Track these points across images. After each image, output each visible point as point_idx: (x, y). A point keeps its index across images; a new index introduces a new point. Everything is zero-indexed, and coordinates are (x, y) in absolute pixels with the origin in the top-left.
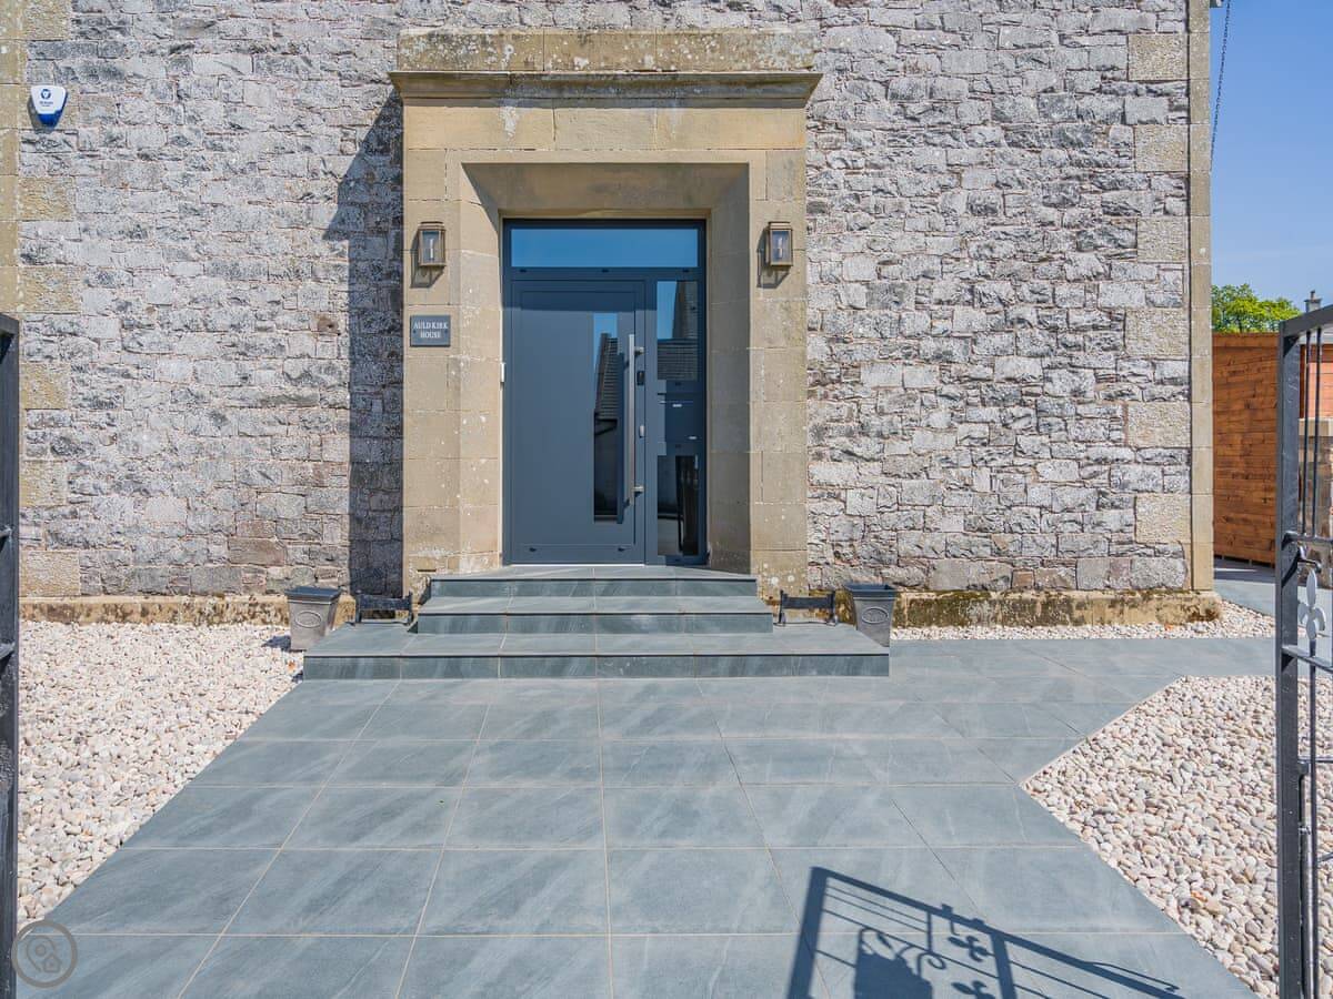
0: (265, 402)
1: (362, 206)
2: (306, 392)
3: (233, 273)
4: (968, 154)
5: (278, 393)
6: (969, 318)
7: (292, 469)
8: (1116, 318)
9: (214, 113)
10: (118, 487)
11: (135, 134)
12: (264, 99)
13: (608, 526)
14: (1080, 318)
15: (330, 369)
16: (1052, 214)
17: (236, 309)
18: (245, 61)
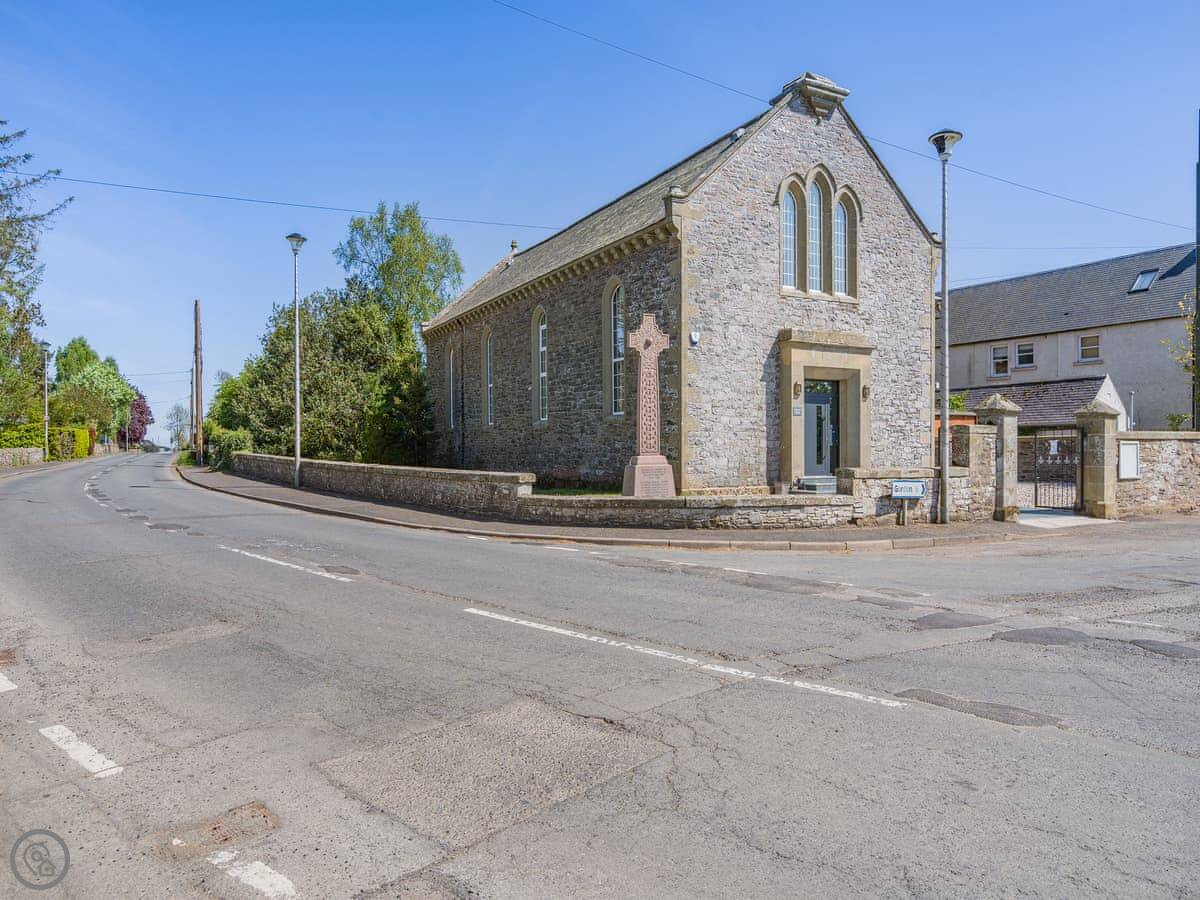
0: (747, 430)
1: (769, 373)
2: (756, 427)
3: (739, 392)
4: (891, 367)
6: (892, 410)
7: (753, 450)
8: (918, 411)
10: (711, 455)
13: (819, 466)
14: (912, 410)
15: (761, 420)
18: (741, 328)
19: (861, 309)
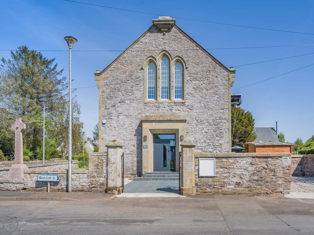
0: (127, 154)
1: (138, 133)
2: (132, 153)
3: (124, 140)
4: (204, 126)
5: (129, 153)
6: (204, 144)
7: (130, 161)
8: (221, 144)
9: (122, 123)
11: (113, 125)
12: (127, 121)
13: (165, 168)
14: (217, 144)
15: (134, 150)
16: (214, 133)
17: (124, 144)
18: (125, 117)
19: (187, 104)
